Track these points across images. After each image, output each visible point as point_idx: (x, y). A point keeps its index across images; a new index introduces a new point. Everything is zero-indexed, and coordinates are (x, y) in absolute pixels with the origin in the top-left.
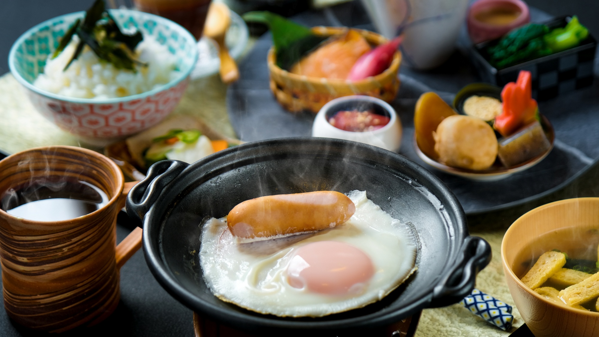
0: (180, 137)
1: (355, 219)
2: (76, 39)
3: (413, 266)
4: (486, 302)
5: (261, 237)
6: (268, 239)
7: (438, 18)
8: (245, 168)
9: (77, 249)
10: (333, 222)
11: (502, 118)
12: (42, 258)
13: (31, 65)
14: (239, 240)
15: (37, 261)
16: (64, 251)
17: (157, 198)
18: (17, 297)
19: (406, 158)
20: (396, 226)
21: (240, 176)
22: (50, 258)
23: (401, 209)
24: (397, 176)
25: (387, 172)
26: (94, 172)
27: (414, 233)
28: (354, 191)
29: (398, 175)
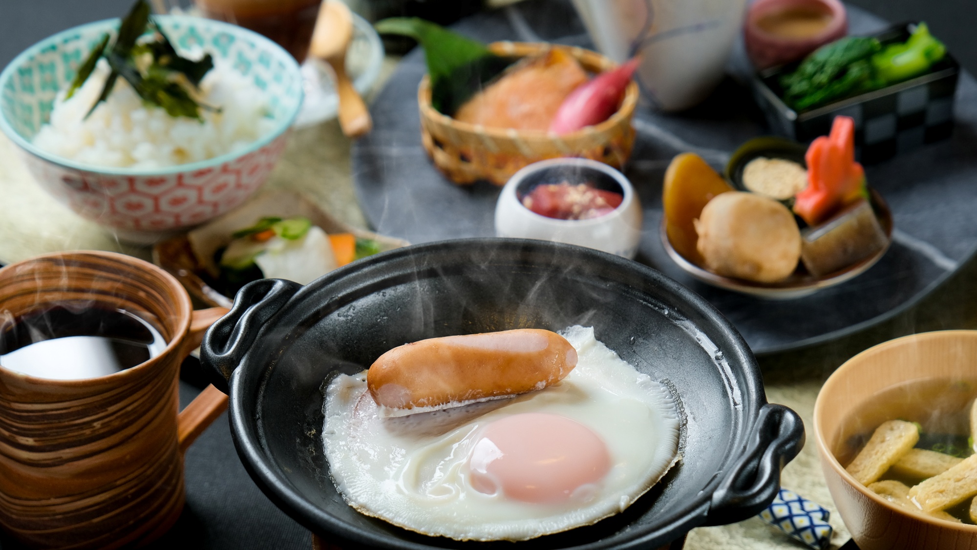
0: (277, 229)
1: (578, 375)
2: (103, 67)
3: (675, 454)
4: (787, 503)
5: (423, 407)
6: (435, 410)
7: (699, 28)
8: (394, 290)
9: (116, 424)
10: (541, 381)
11: (807, 196)
12: (59, 439)
13: (29, 109)
14: (387, 412)
15: (50, 443)
16: (94, 427)
17: (252, 343)
18: (17, 501)
19: (658, 273)
20: (645, 385)
21: (385, 303)
22: (71, 439)
23: (652, 357)
24: (644, 303)
25: (628, 295)
26: (142, 294)
27: (673, 398)
28: (573, 327)
29: (646, 301)
